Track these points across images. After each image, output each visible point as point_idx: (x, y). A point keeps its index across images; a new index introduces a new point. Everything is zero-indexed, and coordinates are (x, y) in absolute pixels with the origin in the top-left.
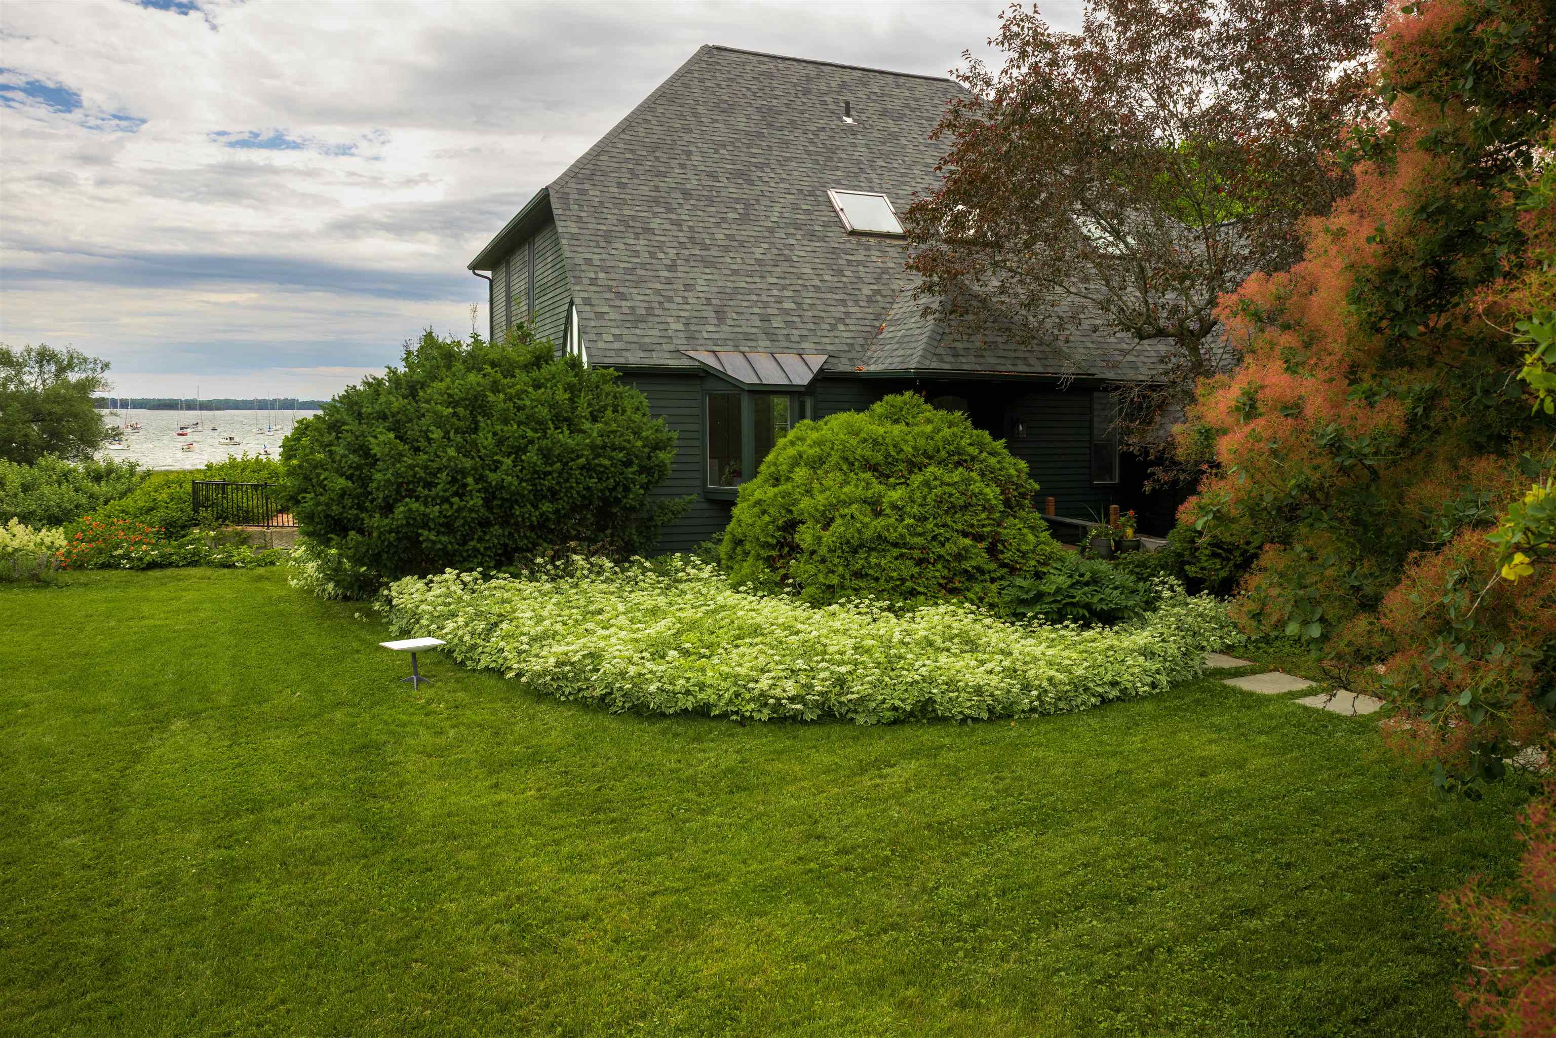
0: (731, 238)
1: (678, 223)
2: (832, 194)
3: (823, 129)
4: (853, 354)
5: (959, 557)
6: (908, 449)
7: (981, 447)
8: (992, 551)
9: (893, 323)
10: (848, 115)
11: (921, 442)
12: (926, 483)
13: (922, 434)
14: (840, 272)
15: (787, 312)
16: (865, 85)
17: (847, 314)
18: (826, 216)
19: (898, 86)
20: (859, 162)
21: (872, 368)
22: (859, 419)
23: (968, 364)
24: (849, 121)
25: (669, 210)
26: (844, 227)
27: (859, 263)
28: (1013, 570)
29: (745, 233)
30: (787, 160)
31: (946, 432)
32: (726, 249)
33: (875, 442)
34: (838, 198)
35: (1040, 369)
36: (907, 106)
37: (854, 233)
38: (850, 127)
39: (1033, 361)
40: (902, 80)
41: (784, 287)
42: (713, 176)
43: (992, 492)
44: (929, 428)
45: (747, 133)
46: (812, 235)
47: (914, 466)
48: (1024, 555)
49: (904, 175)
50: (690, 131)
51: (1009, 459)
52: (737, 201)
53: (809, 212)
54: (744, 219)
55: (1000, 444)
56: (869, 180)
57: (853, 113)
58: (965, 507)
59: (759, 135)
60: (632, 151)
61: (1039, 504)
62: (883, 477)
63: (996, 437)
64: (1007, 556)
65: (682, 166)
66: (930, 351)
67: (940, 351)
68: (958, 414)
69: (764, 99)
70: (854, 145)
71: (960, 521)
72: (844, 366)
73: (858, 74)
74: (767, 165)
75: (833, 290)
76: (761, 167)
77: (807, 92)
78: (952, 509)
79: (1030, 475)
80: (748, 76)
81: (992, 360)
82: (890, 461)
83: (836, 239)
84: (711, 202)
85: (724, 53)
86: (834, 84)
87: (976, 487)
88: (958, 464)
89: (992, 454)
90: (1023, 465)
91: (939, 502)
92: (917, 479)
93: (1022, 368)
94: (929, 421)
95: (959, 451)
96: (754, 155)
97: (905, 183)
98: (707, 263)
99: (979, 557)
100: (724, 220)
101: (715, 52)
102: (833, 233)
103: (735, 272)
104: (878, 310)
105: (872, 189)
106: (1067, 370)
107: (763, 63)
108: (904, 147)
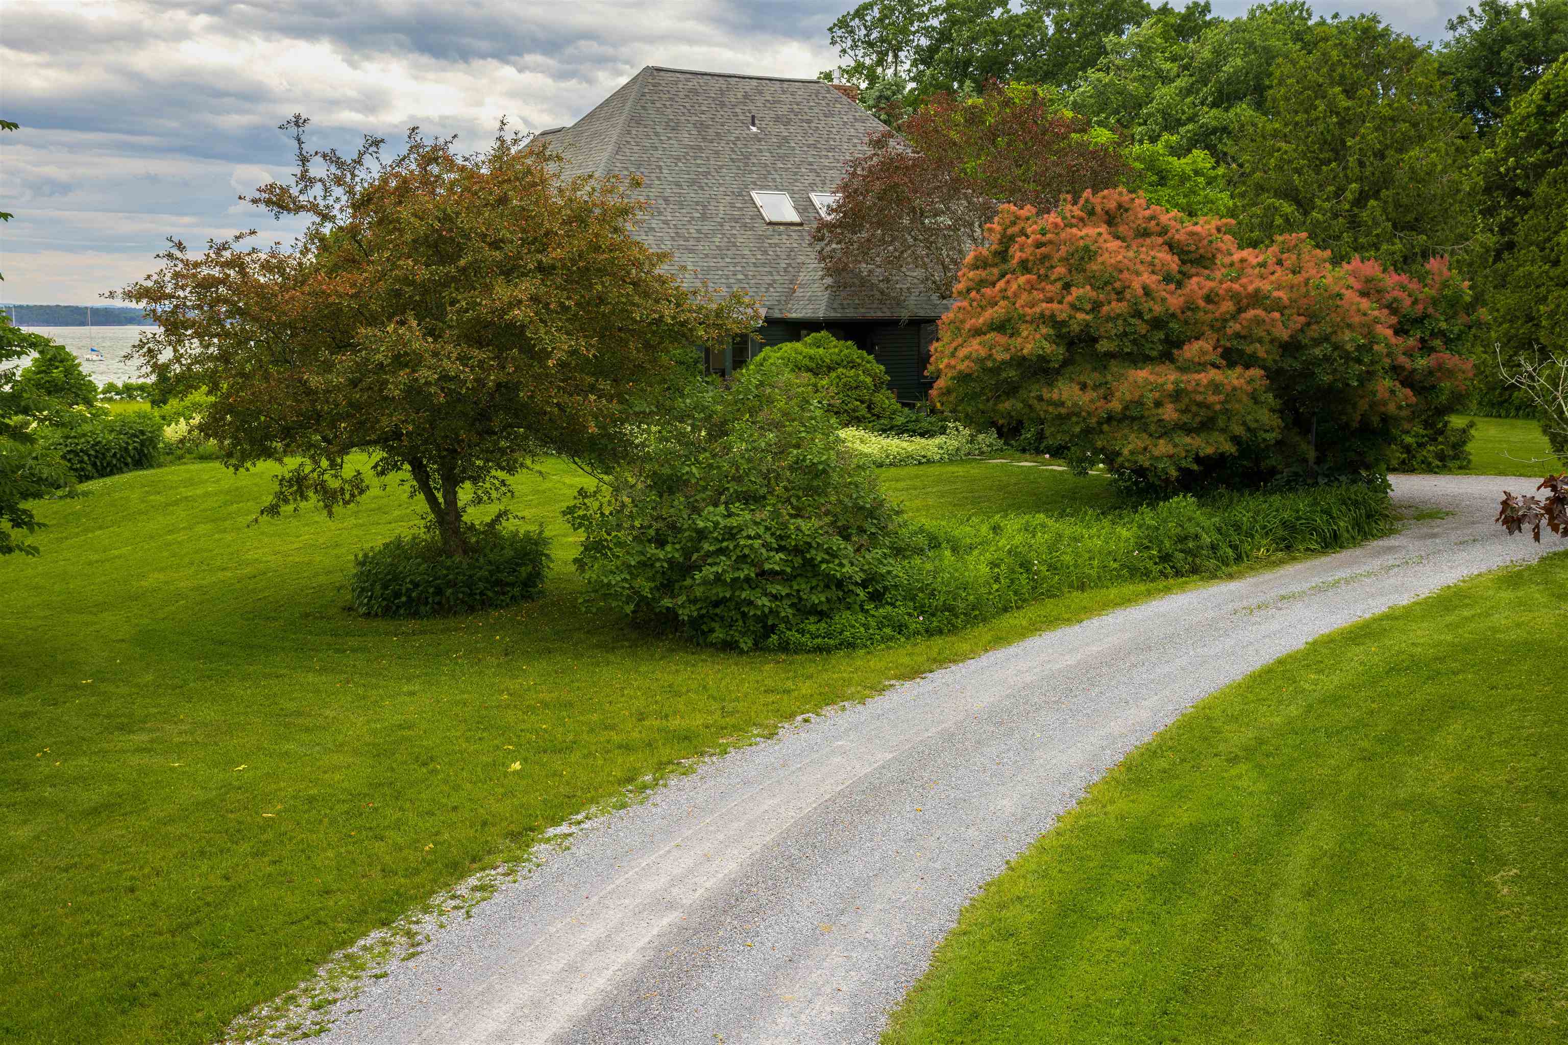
0: (699, 231)
1: (666, 222)
2: (754, 194)
3: (738, 139)
4: (780, 307)
5: (854, 411)
6: (828, 361)
7: (863, 359)
8: (869, 408)
9: (801, 286)
10: (753, 124)
11: (835, 357)
12: (838, 377)
13: (834, 353)
14: (765, 253)
15: (740, 281)
16: (761, 93)
17: (774, 281)
18: (751, 212)
19: (784, 92)
20: (766, 165)
21: (794, 315)
22: (798, 345)
23: (850, 313)
24: (754, 129)
25: (660, 213)
26: (763, 219)
27: (776, 245)
28: (879, 417)
29: (707, 227)
30: (721, 167)
31: (846, 352)
32: (698, 240)
33: (810, 358)
34: (758, 197)
35: (888, 314)
36: (792, 111)
37: (771, 223)
38: (756, 135)
39: (885, 310)
40: (785, 85)
41: (735, 265)
42: (678, 185)
43: (868, 380)
44: (837, 350)
45: (692, 147)
46: (745, 226)
47: (830, 369)
48: (884, 410)
49: (796, 174)
50: (656, 149)
51: (875, 365)
52: (697, 203)
53: (741, 209)
54: (704, 217)
55: (871, 357)
56: (774, 180)
57: (757, 122)
58: (856, 388)
59: (700, 149)
60: (627, 168)
61: (890, 387)
62: (816, 374)
63: (869, 353)
64: (876, 411)
65: (659, 178)
66: (830, 306)
67: (835, 306)
68: (849, 343)
69: (696, 115)
70: (760, 151)
71: (854, 394)
72: (777, 314)
73: (754, 83)
74: (709, 173)
75: (764, 265)
76: (707, 174)
77: (723, 105)
78: (851, 388)
79: (886, 373)
80: (681, 95)
81: (863, 310)
82: (819, 367)
83: (761, 228)
84: (681, 205)
85: (662, 73)
86: (739, 95)
87: (862, 378)
88: (852, 368)
89: (868, 362)
90: (882, 367)
91: (845, 385)
92: (833, 375)
93: (879, 314)
94: (835, 347)
95: (852, 361)
96: (698, 166)
97: (796, 181)
98: (691, 251)
99: (863, 411)
100: (692, 218)
101: (655, 73)
102: (758, 224)
103: (707, 255)
104: (790, 277)
105: (777, 189)
106: (905, 314)
107: (688, 80)
108: (793, 149)
